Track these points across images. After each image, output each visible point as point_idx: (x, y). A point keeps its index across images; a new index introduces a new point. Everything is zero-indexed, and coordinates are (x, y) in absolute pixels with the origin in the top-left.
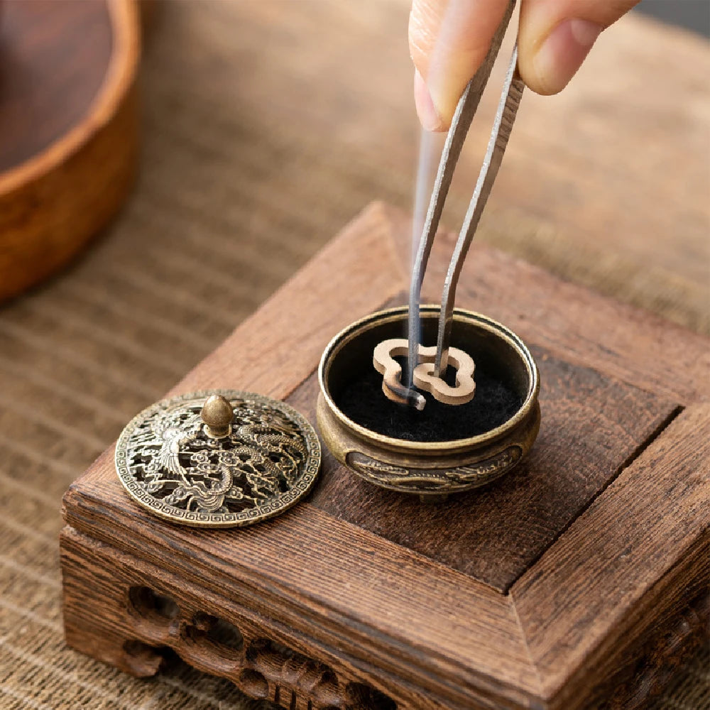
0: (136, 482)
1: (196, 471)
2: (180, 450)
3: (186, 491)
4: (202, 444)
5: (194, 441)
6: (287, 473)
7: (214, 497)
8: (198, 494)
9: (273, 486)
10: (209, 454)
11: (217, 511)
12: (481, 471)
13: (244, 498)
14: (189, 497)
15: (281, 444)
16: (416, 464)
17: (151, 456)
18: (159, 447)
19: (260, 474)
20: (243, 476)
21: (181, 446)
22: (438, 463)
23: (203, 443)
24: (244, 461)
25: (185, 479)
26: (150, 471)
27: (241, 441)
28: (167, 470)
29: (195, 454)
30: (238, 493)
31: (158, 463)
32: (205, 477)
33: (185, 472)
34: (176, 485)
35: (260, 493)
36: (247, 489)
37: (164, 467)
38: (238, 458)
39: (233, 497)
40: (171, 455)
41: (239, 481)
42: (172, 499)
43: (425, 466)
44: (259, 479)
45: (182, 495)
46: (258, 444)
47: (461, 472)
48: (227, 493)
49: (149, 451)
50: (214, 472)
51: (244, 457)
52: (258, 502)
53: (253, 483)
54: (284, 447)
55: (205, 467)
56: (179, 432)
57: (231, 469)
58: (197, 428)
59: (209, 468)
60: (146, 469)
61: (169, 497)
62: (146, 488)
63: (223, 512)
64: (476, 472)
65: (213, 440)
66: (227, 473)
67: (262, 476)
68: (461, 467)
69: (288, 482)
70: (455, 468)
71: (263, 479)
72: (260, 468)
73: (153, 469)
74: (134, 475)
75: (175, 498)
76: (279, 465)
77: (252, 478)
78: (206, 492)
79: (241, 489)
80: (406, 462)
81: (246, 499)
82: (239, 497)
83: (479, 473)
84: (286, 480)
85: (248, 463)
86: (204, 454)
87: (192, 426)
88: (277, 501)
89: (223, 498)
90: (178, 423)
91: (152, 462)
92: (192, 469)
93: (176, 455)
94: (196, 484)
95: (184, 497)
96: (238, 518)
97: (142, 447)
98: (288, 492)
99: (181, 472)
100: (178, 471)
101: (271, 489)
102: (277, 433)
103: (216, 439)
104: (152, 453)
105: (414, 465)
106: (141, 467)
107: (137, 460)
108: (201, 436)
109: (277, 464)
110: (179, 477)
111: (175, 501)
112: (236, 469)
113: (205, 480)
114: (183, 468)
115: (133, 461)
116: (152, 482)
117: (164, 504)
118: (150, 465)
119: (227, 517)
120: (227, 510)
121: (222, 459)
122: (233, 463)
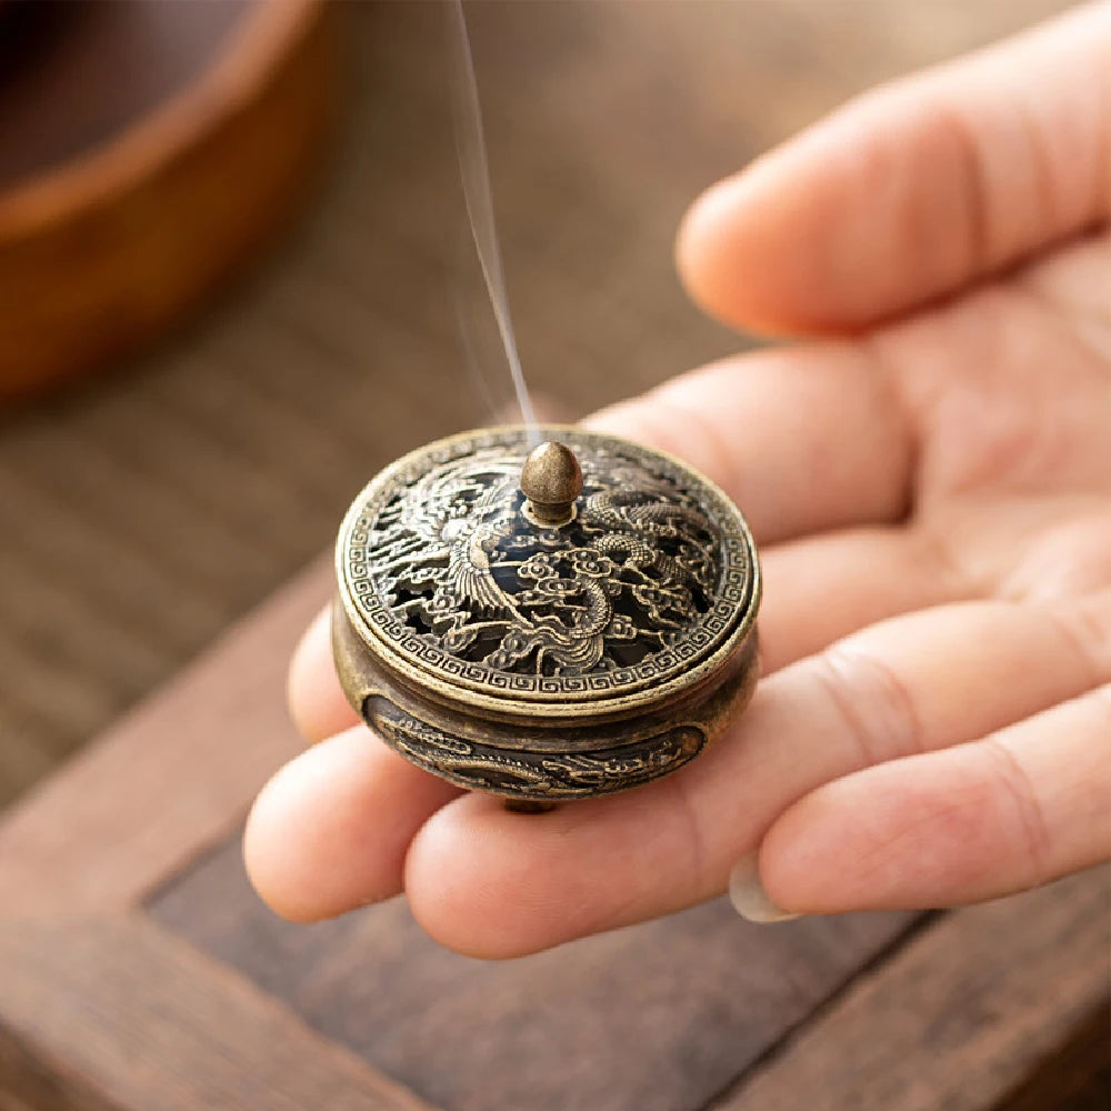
0: (418, 636)
1: (536, 596)
2: (491, 560)
3: (528, 638)
4: (530, 543)
5: (512, 538)
6: (700, 575)
7: (584, 642)
8: (551, 642)
9: (683, 604)
10: (551, 560)
11: (595, 668)
12: (612, 766)
13: (638, 635)
14: (537, 648)
15: (669, 520)
16: (486, 736)
17: (431, 581)
18: (444, 562)
19: (655, 584)
20: (627, 592)
21: (490, 553)
22: (530, 741)
23: (532, 540)
24: (621, 563)
25: (518, 615)
26: (438, 608)
27: (600, 525)
28: (476, 603)
29: (523, 564)
30: (625, 628)
31: (453, 593)
32: (556, 605)
33: (517, 603)
34: (503, 631)
35: (664, 621)
36: (640, 616)
37: (468, 598)
38: (608, 559)
39: (618, 636)
40: (478, 573)
41: (623, 603)
42: (503, 659)
43: (504, 743)
44: (656, 592)
45: (520, 648)
46: (634, 526)
47: (573, 764)
48: (607, 630)
49: (424, 571)
50: (571, 592)
51: (619, 555)
52: (666, 638)
53: (649, 603)
54: (677, 524)
55: (552, 586)
56: (474, 524)
57: (601, 582)
58: (507, 514)
59: (559, 586)
60: (431, 608)
61: (496, 654)
62: (441, 645)
63: (607, 668)
64: (602, 769)
65: (549, 531)
66: (597, 592)
67: (662, 587)
68: (573, 755)
69: (705, 592)
70: (561, 755)
71: (663, 592)
72: (652, 571)
73: (447, 605)
74: (407, 624)
75: (507, 655)
76: (682, 560)
77: (645, 594)
78: (566, 634)
79: (628, 618)
80: (468, 731)
81: (643, 636)
82: (629, 633)
83: (608, 770)
84: (701, 587)
85: (629, 564)
86: (541, 561)
87: (497, 511)
88: (698, 631)
89: (601, 641)
90: (463, 509)
91: (439, 593)
92: (528, 594)
93: (486, 572)
94: (544, 623)
95: (525, 653)
96: (640, 676)
97: (406, 565)
98: (711, 609)
99: (507, 604)
100: (501, 603)
101: (683, 610)
102: (654, 500)
103: (556, 528)
104: (434, 574)
105: (483, 738)
106: (419, 605)
107: (403, 593)
108: (520, 528)
109: (678, 559)
110: (504, 614)
111: (507, 661)
112: (612, 581)
113: (558, 611)
114: (509, 596)
115: (394, 597)
116: (452, 631)
117: (491, 670)
118: (436, 598)
119: (618, 676)
120: (613, 662)
121: (579, 566)
122: (601, 571)
